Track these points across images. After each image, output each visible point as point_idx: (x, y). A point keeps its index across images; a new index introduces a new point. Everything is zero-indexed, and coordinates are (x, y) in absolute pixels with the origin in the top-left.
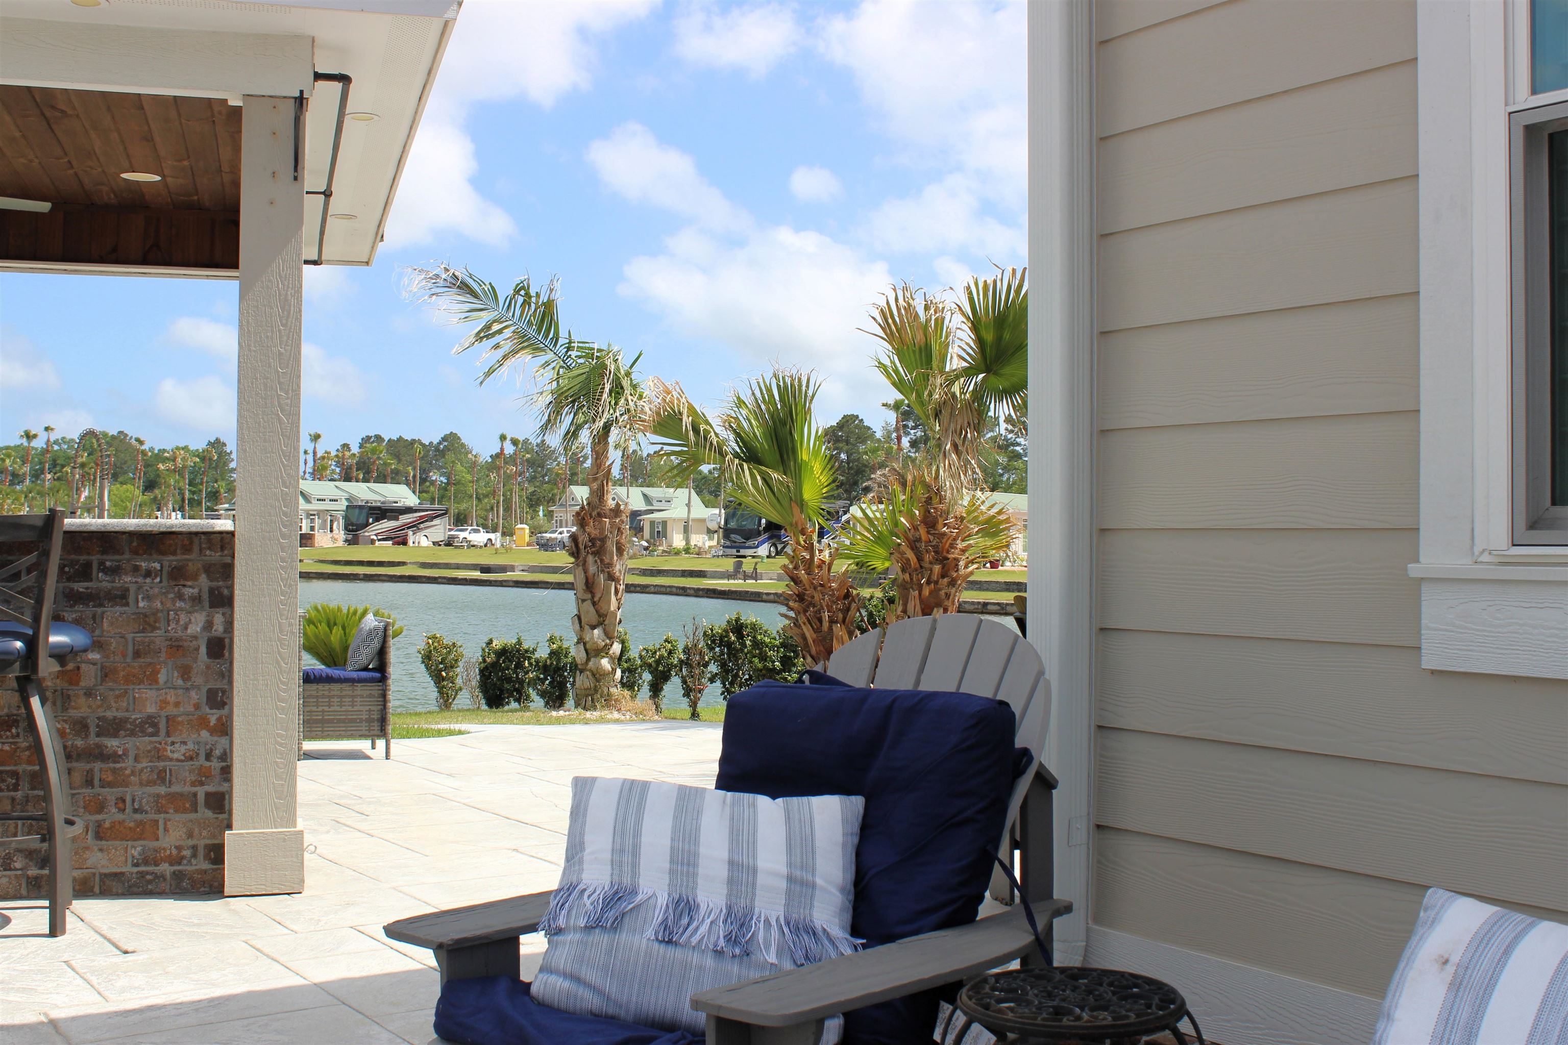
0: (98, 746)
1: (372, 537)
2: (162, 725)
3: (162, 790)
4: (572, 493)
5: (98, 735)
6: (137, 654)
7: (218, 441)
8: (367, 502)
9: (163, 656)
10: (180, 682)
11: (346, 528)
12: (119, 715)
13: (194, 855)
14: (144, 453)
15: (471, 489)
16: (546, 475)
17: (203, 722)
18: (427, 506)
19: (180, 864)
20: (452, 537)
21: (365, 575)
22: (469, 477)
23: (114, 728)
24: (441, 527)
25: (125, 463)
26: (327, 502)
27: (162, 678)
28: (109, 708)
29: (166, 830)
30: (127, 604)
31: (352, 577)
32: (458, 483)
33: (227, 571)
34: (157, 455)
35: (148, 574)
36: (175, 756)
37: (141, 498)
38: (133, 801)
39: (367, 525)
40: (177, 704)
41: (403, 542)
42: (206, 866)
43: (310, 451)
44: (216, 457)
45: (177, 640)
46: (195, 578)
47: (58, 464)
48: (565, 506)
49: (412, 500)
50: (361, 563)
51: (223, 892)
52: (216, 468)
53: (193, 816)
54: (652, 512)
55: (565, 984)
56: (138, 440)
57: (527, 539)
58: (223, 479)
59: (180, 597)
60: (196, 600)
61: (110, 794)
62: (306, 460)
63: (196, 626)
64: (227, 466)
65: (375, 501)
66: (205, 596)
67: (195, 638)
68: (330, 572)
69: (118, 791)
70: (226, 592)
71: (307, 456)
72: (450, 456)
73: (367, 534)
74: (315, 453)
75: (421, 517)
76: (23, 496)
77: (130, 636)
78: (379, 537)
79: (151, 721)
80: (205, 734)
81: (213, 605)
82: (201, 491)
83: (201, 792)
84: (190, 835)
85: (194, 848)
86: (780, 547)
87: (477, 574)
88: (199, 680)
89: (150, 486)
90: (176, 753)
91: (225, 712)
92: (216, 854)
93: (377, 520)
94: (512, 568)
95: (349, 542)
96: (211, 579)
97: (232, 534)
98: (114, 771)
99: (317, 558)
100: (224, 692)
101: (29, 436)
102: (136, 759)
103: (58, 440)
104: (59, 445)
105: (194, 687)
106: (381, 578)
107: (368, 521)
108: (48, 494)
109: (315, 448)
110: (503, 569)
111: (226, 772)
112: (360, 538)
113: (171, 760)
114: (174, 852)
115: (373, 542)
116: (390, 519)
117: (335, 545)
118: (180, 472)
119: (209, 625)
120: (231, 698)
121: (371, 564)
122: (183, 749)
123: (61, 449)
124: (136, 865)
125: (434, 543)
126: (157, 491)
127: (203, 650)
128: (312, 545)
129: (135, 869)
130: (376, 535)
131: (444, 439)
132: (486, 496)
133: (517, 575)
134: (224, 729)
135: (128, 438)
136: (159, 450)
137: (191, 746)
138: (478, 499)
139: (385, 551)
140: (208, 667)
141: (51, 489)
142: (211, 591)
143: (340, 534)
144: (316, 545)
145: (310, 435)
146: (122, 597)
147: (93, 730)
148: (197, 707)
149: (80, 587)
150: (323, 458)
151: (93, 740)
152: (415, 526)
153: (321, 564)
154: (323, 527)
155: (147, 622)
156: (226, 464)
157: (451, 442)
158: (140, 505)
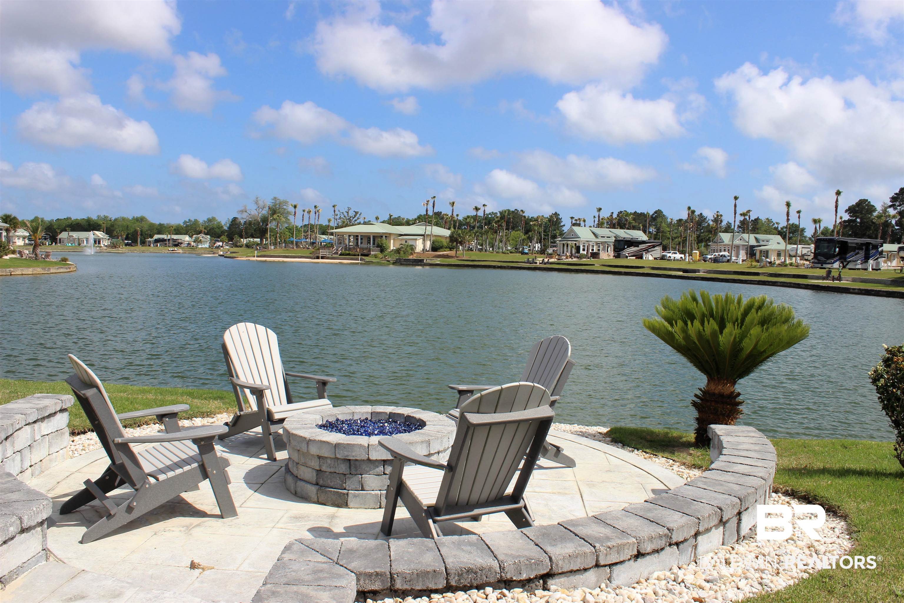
1: (626, 255)
4: (720, 236)
7: (556, 213)
8: (624, 238)
11: (614, 250)
14: (525, 217)
15: (668, 235)
16: (702, 229)
18: (652, 240)
20: (664, 256)
21: (625, 272)
22: (668, 229)
24: (659, 250)
26: (606, 238)
31: (618, 273)
32: (663, 232)
37: (523, 237)
39: (625, 249)
41: (641, 257)
44: (555, 219)
48: (717, 243)
49: (645, 238)
50: (622, 267)
52: (555, 225)
54: (760, 246)
56: (522, 211)
57: (698, 258)
58: (558, 230)
65: (628, 238)
72: (659, 220)
73: (624, 253)
74: (599, 216)
75: (649, 246)
78: (630, 255)
82: (548, 235)
86: (845, 264)
87: (681, 273)
89: (527, 232)
93: (628, 247)
94: (698, 271)
95: (616, 257)
99: (601, 264)
101: (477, 209)
107: (624, 247)
108: (484, 234)
110: (694, 271)
112: (621, 255)
115: (627, 257)
116: (635, 246)
117: (609, 258)
118: (540, 225)
125: (655, 259)
126: (530, 233)
128: (599, 258)
130: (628, 254)
131: (656, 212)
132: (675, 238)
133: (701, 274)
138: (672, 240)
139: (632, 261)
143: (611, 253)
144: (601, 258)
145: (596, 210)
150: (602, 219)
152: (647, 250)
153: (603, 267)
154: (604, 249)
156: (559, 223)
157: (659, 213)
158: (523, 240)
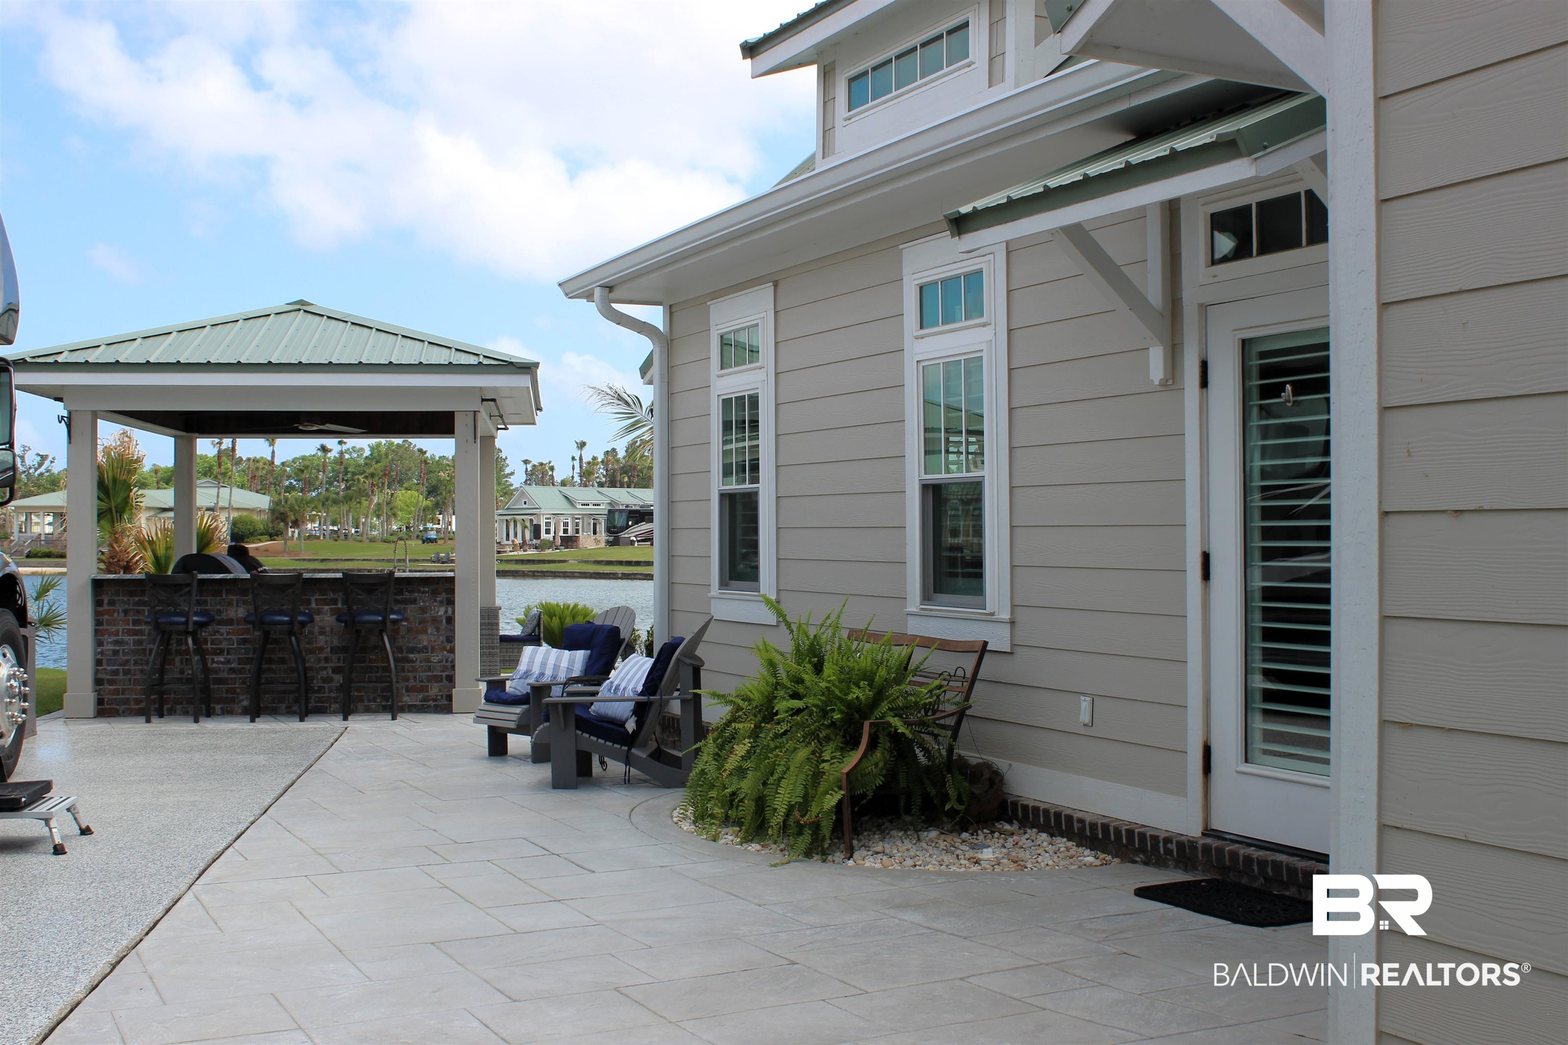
0: (406, 657)
1: (631, 539)
2: (430, 649)
3: (430, 674)
5: (406, 653)
6: (420, 623)
8: (627, 506)
9: (430, 623)
10: (436, 633)
11: (608, 530)
12: (414, 646)
13: (442, 698)
17: (444, 649)
19: (436, 701)
23: (412, 650)
25: (410, 469)
26: (591, 506)
27: (429, 631)
28: (410, 643)
29: (431, 688)
30: (416, 604)
31: (611, 576)
33: (452, 591)
34: (438, 462)
35: (424, 592)
36: (435, 661)
37: (425, 502)
38: (419, 677)
39: (628, 527)
40: (435, 641)
42: (445, 702)
43: (577, 458)
45: (435, 617)
46: (441, 594)
47: (349, 472)
50: (620, 563)
51: (452, 710)
53: (441, 684)
55: (513, 690)
59: (435, 601)
60: (441, 602)
61: (411, 675)
62: (573, 466)
63: (441, 613)
64: (504, 471)
65: (635, 505)
66: (445, 601)
67: (441, 616)
68: (592, 571)
69: (414, 674)
70: (452, 599)
71: (575, 462)
73: (626, 536)
74: (582, 458)
76: (321, 504)
77: (418, 616)
78: (639, 539)
79: (425, 648)
80: (445, 652)
81: (447, 604)
83: (444, 674)
84: (440, 691)
85: (442, 696)
88: (443, 632)
89: (430, 492)
90: (435, 659)
91: (452, 644)
92: (450, 698)
93: (635, 522)
95: (610, 544)
96: (446, 594)
97: (454, 577)
98: (412, 666)
99: (582, 558)
100: (452, 637)
102: (421, 662)
103: (349, 449)
104: (350, 454)
105: (441, 635)
106: (637, 577)
107: (628, 524)
108: (343, 502)
109: (581, 455)
111: (453, 667)
112: (621, 539)
113: (433, 662)
114: (434, 697)
115: (632, 543)
116: (645, 521)
117: (598, 546)
119: (446, 612)
120: (454, 639)
121: (629, 563)
122: (437, 658)
123: (351, 458)
124: (420, 702)
126: (438, 496)
127: (444, 621)
128: (577, 546)
129: (420, 703)
130: (635, 536)
134: (452, 651)
135: (412, 446)
136: (440, 457)
137: (440, 657)
139: (641, 551)
140: (446, 627)
141: (345, 497)
142: (447, 598)
143: (602, 535)
144: (581, 546)
145: (577, 443)
146: (414, 601)
147: (405, 651)
148: (442, 642)
149: (399, 597)
151: (404, 655)
153: (584, 564)
154: (587, 529)
155: (424, 610)
158: (424, 510)
